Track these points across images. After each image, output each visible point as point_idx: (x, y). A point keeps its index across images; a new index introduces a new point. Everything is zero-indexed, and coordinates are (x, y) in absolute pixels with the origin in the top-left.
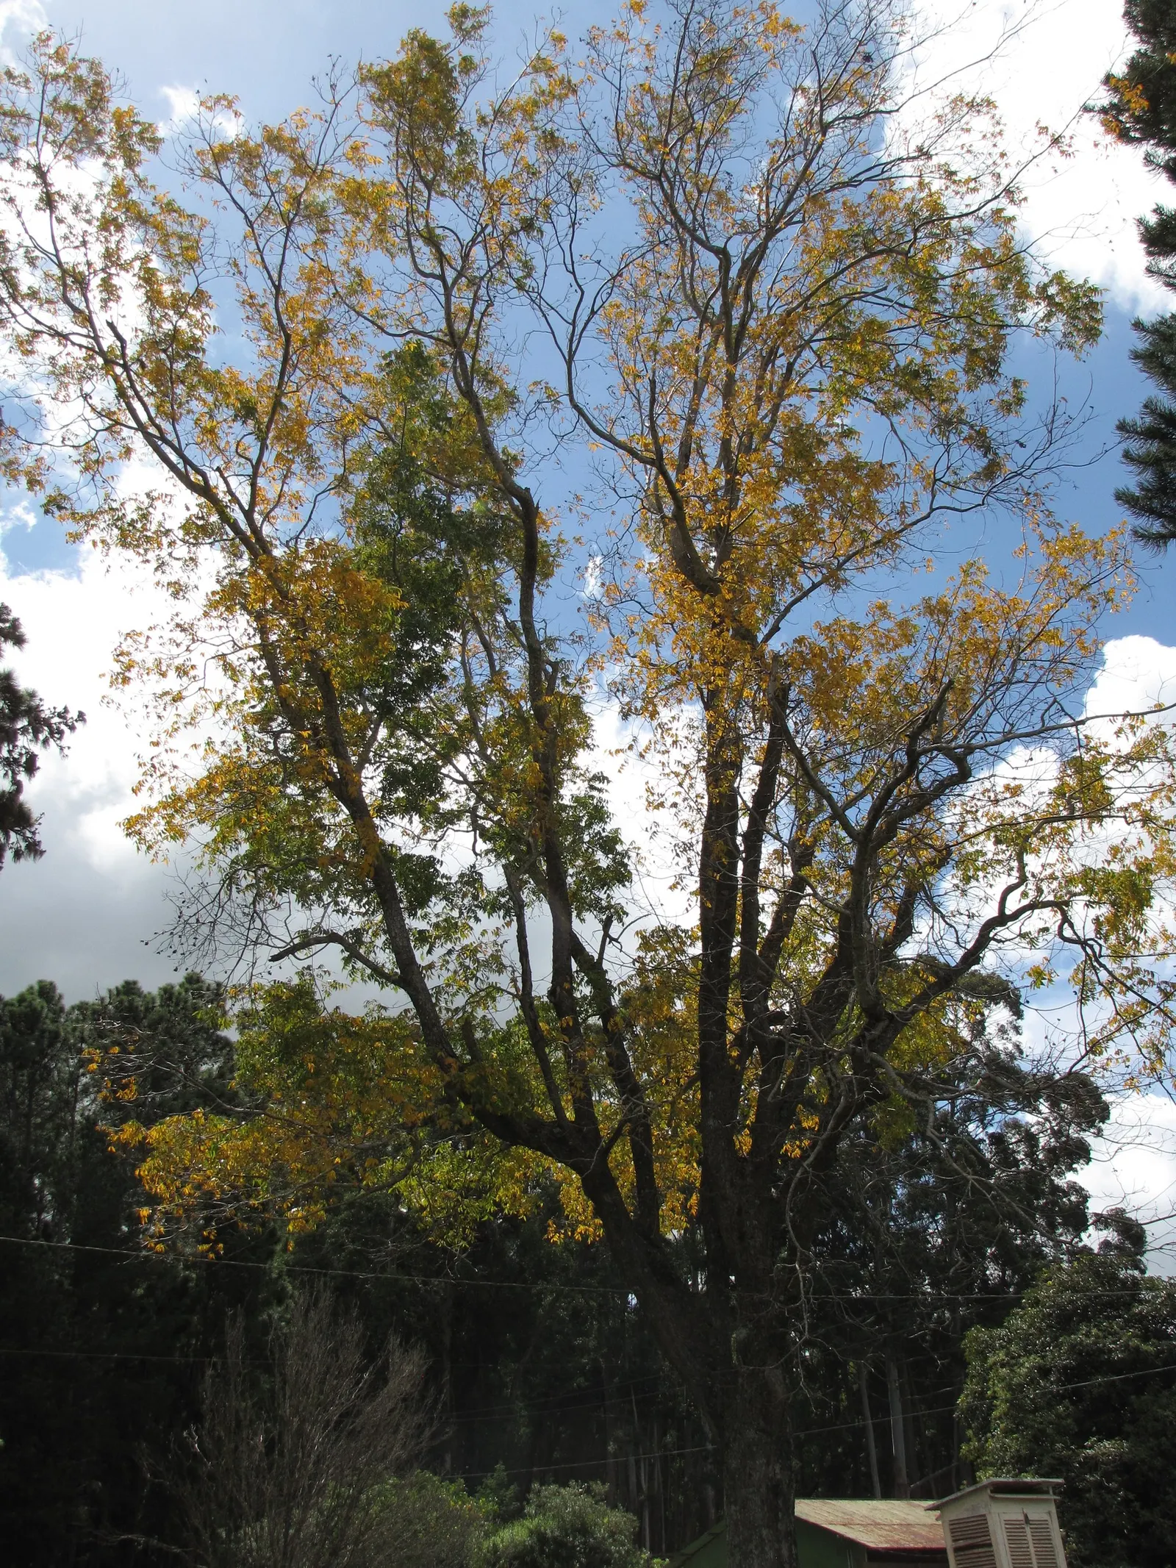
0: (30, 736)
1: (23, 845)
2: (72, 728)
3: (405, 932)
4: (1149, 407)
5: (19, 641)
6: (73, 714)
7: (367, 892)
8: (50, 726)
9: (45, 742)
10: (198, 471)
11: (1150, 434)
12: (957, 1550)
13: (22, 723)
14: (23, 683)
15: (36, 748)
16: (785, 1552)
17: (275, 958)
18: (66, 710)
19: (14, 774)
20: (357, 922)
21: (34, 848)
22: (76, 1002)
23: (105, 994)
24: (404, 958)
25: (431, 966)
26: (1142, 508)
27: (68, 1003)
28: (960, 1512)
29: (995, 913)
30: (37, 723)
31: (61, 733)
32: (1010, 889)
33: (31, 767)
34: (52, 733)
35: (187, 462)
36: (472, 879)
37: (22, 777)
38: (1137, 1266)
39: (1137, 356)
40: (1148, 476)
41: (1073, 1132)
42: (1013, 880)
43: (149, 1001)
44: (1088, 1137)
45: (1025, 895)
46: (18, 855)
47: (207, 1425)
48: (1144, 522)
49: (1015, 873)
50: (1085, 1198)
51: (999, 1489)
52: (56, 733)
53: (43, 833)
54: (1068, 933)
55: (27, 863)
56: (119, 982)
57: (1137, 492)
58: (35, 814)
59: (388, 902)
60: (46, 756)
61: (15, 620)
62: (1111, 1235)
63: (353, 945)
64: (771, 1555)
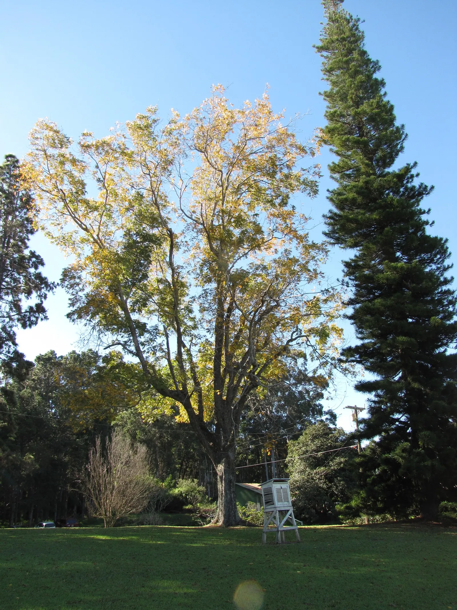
0: (45, 289)
1: (43, 317)
2: (56, 287)
3: (138, 341)
4: (330, 211)
5: (43, 264)
6: (56, 284)
7: (128, 331)
8: (50, 287)
9: (49, 291)
10: (85, 225)
11: (330, 218)
12: (265, 495)
13: (43, 286)
14: (44, 275)
15: (47, 292)
16: (232, 496)
17: (105, 349)
18: (54, 282)
19: (41, 299)
20: (126, 339)
21: (46, 318)
22: (60, 355)
23: (67, 354)
24: (138, 348)
25: (144, 351)
26: (328, 236)
27: (58, 356)
28: (266, 486)
29: (290, 338)
30: (47, 285)
31: (53, 288)
32: (294, 332)
33: (45, 297)
34: (50, 288)
35: (82, 223)
36: (156, 328)
37: (43, 300)
38: (334, 424)
39: (328, 198)
40: (330, 228)
41: (319, 390)
42: (294, 330)
43: (79, 355)
44: (323, 392)
45: (297, 334)
46: (42, 319)
47: (92, 463)
48: (328, 240)
49: (295, 328)
50: (322, 407)
51: (275, 481)
52: (52, 289)
53: (48, 314)
54: (308, 343)
55: (44, 321)
56: (71, 351)
57: (327, 232)
58: (46, 309)
59: (133, 334)
60: (49, 294)
61: (42, 259)
62: (328, 416)
63: (125, 345)
64: (229, 497)
